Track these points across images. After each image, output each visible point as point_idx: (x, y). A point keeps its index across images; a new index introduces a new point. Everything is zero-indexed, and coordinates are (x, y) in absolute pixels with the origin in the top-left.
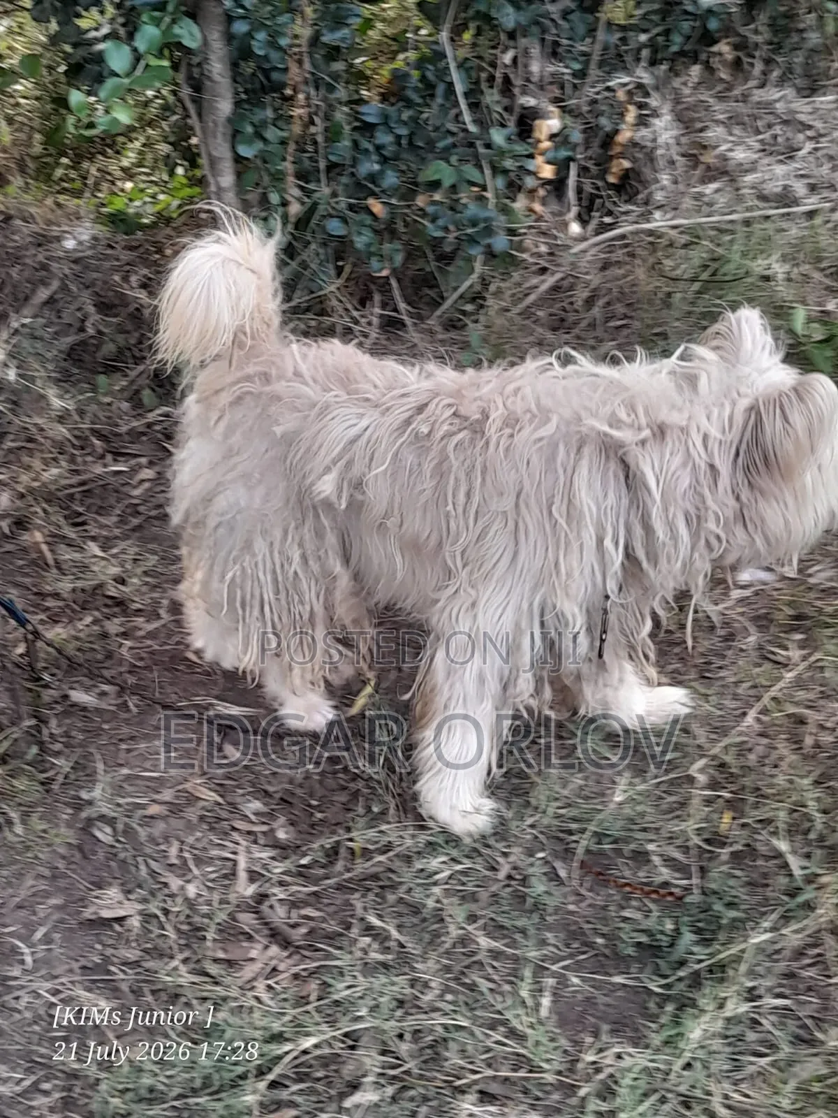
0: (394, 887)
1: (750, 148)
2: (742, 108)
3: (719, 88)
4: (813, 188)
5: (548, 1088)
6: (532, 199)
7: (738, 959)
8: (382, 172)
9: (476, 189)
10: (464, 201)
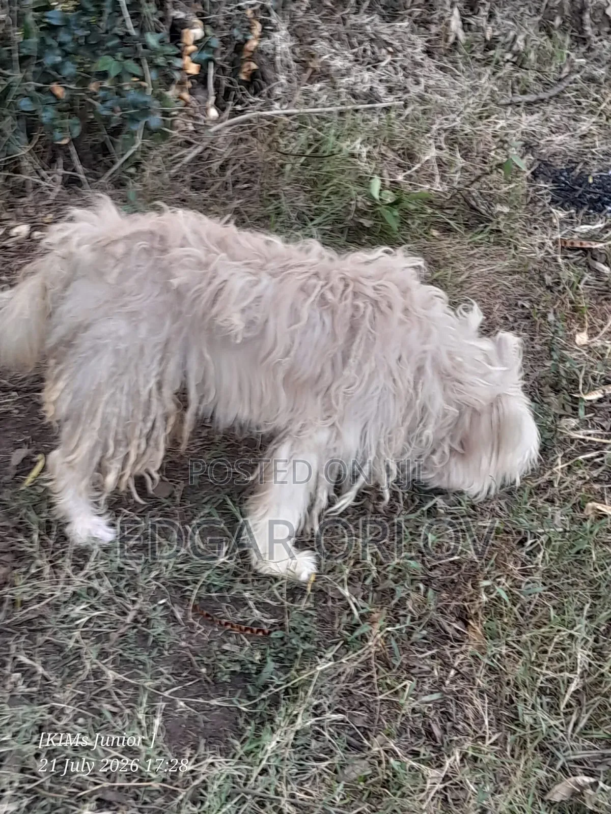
0: (43, 630)
1: (346, 58)
2: (341, 28)
3: (324, 12)
4: (390, 90)
5: (154, 794)
6: (182, 90)
7: (308, 682)
8: (62, 63)
9: (135, 79)
10: (127, 88)
